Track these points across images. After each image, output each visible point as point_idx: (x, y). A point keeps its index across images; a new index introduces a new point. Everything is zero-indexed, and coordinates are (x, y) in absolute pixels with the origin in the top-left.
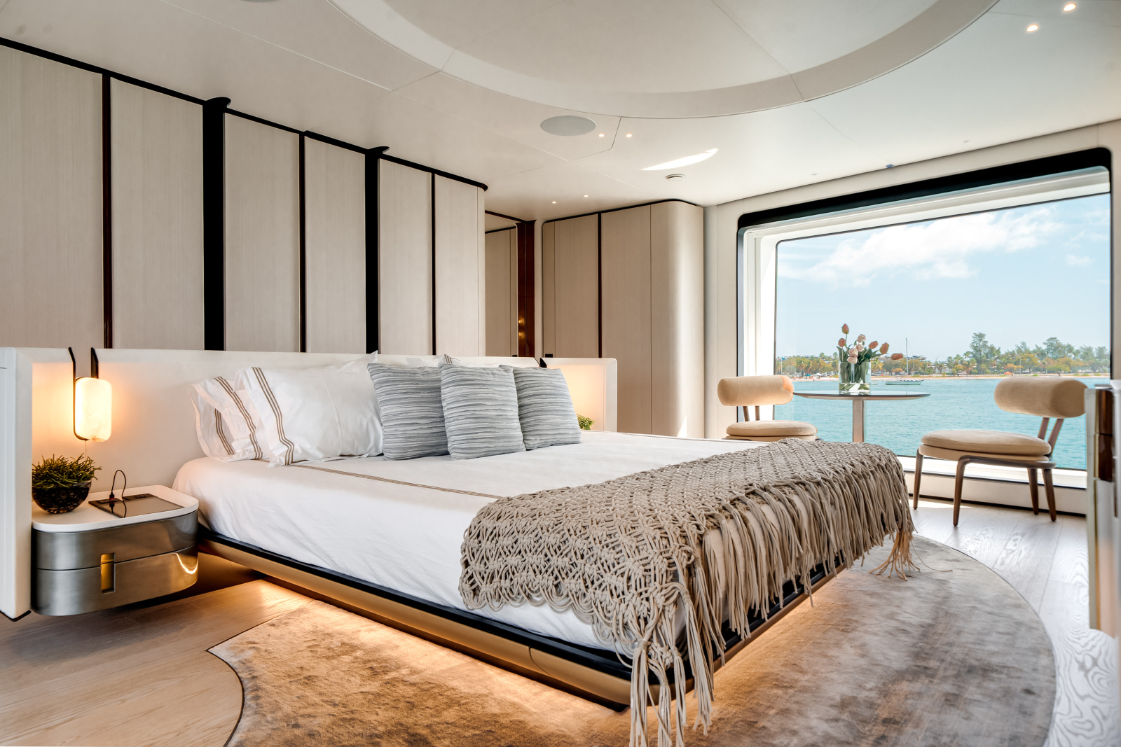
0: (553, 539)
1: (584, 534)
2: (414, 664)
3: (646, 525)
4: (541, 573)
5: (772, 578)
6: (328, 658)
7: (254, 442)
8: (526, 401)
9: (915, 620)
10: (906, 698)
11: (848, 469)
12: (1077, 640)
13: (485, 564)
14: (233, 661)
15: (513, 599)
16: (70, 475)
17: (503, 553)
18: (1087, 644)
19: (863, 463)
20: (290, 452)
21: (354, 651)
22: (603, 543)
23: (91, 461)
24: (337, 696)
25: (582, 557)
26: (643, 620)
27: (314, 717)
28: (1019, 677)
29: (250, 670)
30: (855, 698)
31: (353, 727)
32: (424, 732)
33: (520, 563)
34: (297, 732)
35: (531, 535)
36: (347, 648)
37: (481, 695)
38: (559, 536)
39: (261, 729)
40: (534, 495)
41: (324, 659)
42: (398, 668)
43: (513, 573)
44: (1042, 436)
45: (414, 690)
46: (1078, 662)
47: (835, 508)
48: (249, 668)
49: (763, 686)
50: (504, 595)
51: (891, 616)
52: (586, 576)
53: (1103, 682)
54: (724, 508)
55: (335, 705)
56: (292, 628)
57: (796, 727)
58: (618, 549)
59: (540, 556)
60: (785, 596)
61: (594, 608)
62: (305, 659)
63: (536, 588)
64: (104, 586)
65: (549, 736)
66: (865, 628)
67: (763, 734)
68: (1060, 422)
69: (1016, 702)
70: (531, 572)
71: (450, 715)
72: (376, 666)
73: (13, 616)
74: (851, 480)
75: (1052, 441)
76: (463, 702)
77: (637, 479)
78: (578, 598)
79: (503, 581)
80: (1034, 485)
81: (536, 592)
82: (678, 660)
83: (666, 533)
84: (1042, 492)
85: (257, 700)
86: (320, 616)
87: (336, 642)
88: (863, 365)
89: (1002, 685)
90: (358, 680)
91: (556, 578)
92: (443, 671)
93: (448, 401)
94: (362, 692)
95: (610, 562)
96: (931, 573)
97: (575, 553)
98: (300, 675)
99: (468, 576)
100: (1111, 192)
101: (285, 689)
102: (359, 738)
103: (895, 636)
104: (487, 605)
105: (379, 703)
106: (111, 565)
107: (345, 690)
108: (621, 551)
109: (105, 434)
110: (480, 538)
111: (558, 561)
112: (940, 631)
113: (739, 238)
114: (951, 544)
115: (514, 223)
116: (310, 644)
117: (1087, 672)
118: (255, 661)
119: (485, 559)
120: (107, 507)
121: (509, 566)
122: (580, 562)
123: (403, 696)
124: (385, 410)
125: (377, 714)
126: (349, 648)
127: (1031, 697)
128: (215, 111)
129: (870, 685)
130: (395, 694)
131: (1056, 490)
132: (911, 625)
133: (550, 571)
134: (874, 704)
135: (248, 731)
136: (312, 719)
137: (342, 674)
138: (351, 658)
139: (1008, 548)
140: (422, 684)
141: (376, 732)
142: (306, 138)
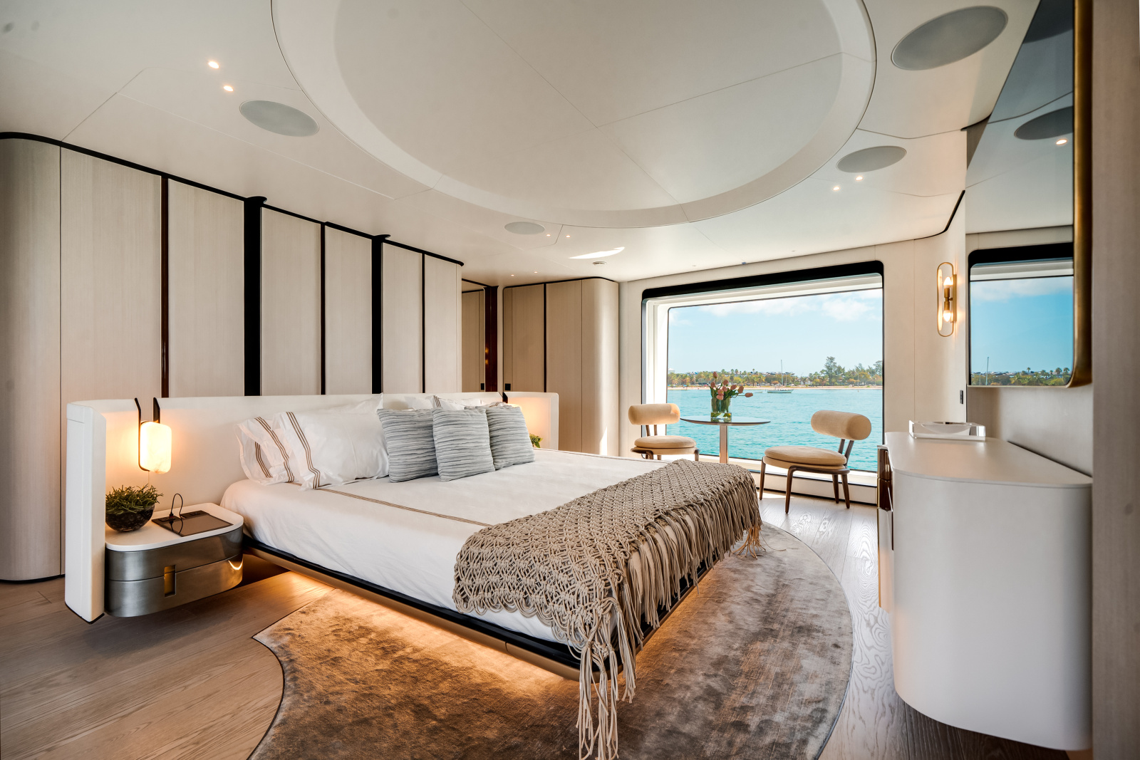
0: (523, 564)
1: (546, 561)
2: (415, 644)
3: (589, 555)
4: (514, 588)
5: (672, 579)
6: (349, 640)
7: (287, 468)
8: (495, 434)
9: (763, 591)
10: (760, 655)
11: (720, 489)
12: (864, 603)
13: (473, 580)
14: (273, 646)
15: (494, 607)
16: (137, 503)
17: (486, 572)
18: (871, 606)
19: (730, 483)
20: (317, 478)
21: (369, 633)
22: (560, 569)
23: (153, 488)
24: (358, 674)
25: (544, 578)
26: (588, 626)
27: (341, 693)
28: (830, 635)
29: (288, 654)
30: (727, 657)
31: (371, 701)
32: (426, 702)
33: (499, 581)
34: (328, 708)
35: (506, 561)
36: (363, 631)
37: (467, 668)
38: (527, 562)
39: (300, 708)
40: (507, 525)
41: (346, 642)
42: (404, 647)
43: (494, 588)
44: (841, 451)
45: (416, 666)
46: (866, 620)
47: (713, 520)
48: (286, 652)
49: (665, 650)
50: (487, 603)
51: (748, 589)
52: (547, 593)
53: (881, 635)
54: (641, 533)
55: (357, 682)
56: (320, 615)
57: (689, 683)
58: (570, 574)
59: (513, 576)
60: (681, 591)
61: (553, 617)
62: (330, 642)
63: (511, 600)
64: (167, 589)
65: (519, 700)
66: (731, 599)
67: (667, 690)
68: (851, 443)
69: (829, 654)
70: (507, 588)
71: (445, 686)
72: (387, 646)
73: (89, 619)
74: (723, 497)
75: (847, 455)
76: (454, 674)
77: (579, 504)
78: (541, 608)
79: (486, 593)
80: (836, 483)
81: (511, 603)
82: (612, 653)
83: (603, 561)
84: (841, 487)
85: (295, 681)
86: (340, 603)
87: (354, 626)
88: (727, 400)
89: (820, 641)
90: (372, 659)
91: (526, 593)
92: (438, 649)
93: (439, 437)
94: (377, 670)
95: (564, 584)
96: (773, 552)
97: (539, 575)
98: (328, 656)
99: (460, 589)
100: (883, 287)
101: (316, 670)
102: (377, 711)
103: (751, 605)
104: (474, 611)
105: (391, 679)
106: (173, 574)
107: (364, 669)
108: (572, 575)
109: (166, 467)
110: (469, 560)
111: (527, 581)
112: (780, 600)
113: (643, 305)
114: (784, 528)
115: (482, 287)
116: (334, 629)
117: (872, 627)
118: (291, 646)
119: (472, 576)
120: (168, 525)
121: (490, 583)
122: (543, 583)
123: (409, 672)
124: (390, 444)
125: (390, 689)
126: (365, 631)
127: (838, 650)
128: (254, 207)
129: (736, 646)
130: (402, 671)
131: (849, 486)
132: (761, 595)
133: (521, 588)
134: (740, 661)
135: (290, 709)
136: (339, 696)
137: (361, 654)
138: (367, 640)
139: (820, 530)
140: (422, 660)
141: (390, 705)
142: (326, 227)
